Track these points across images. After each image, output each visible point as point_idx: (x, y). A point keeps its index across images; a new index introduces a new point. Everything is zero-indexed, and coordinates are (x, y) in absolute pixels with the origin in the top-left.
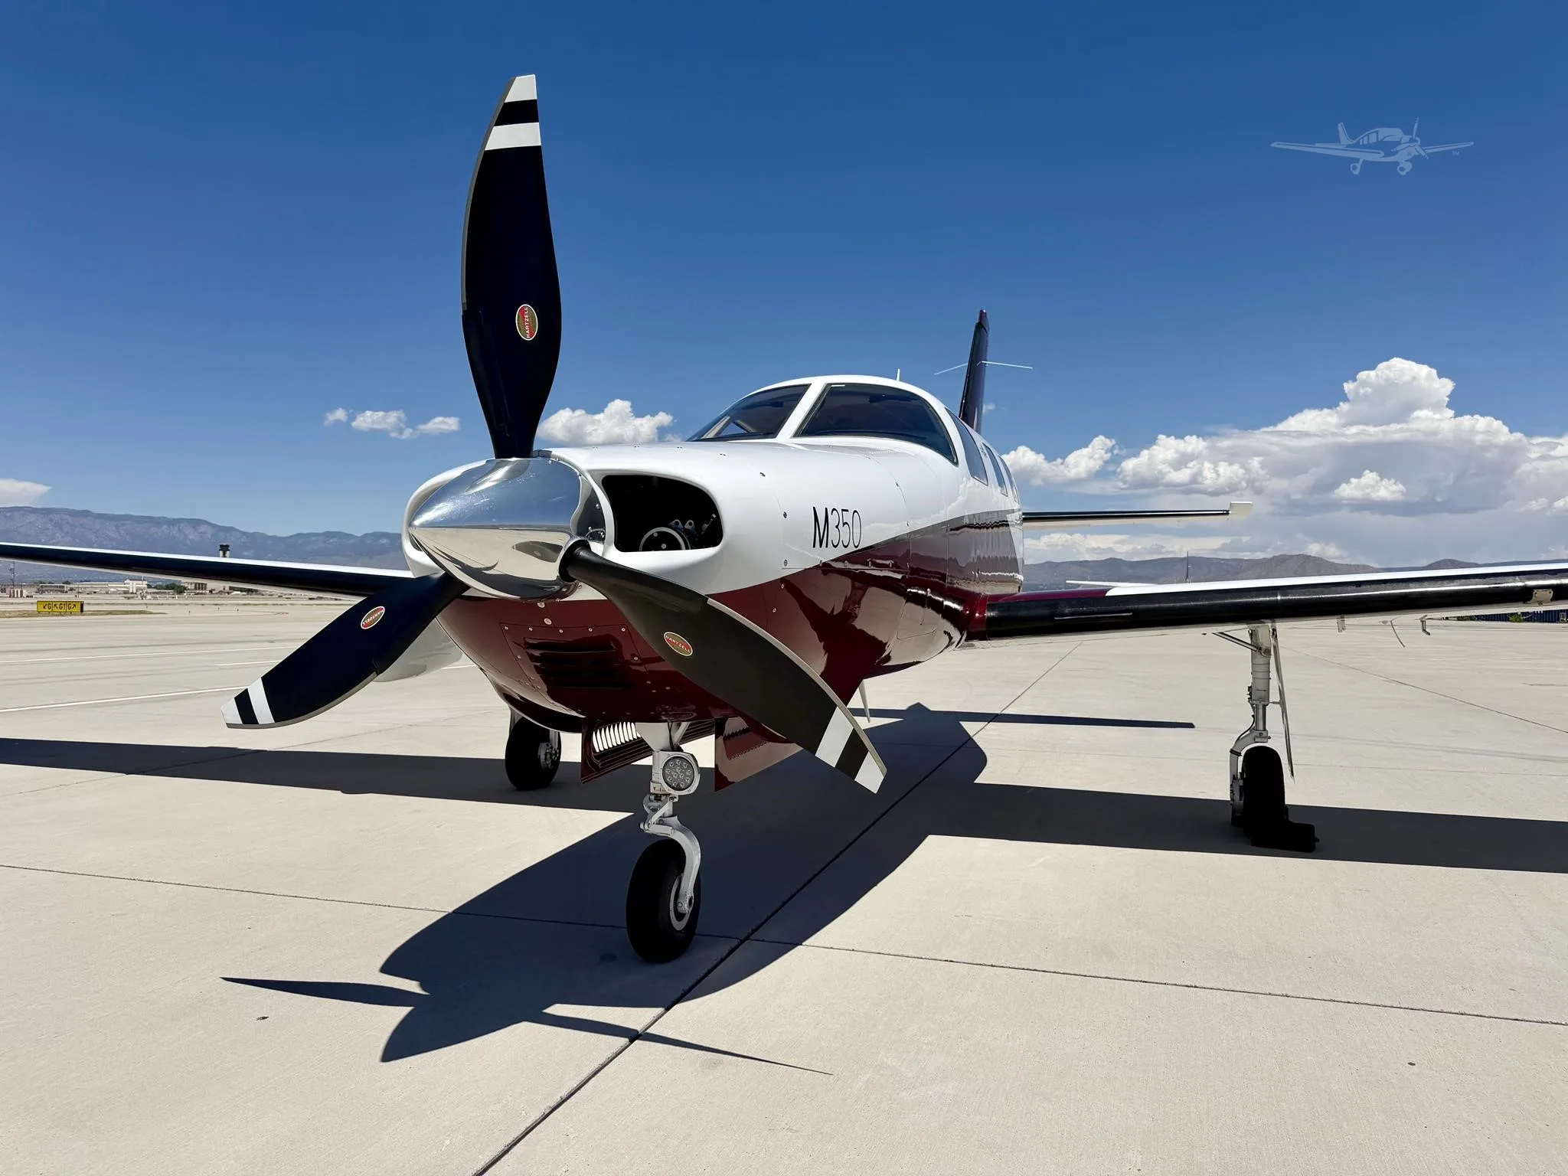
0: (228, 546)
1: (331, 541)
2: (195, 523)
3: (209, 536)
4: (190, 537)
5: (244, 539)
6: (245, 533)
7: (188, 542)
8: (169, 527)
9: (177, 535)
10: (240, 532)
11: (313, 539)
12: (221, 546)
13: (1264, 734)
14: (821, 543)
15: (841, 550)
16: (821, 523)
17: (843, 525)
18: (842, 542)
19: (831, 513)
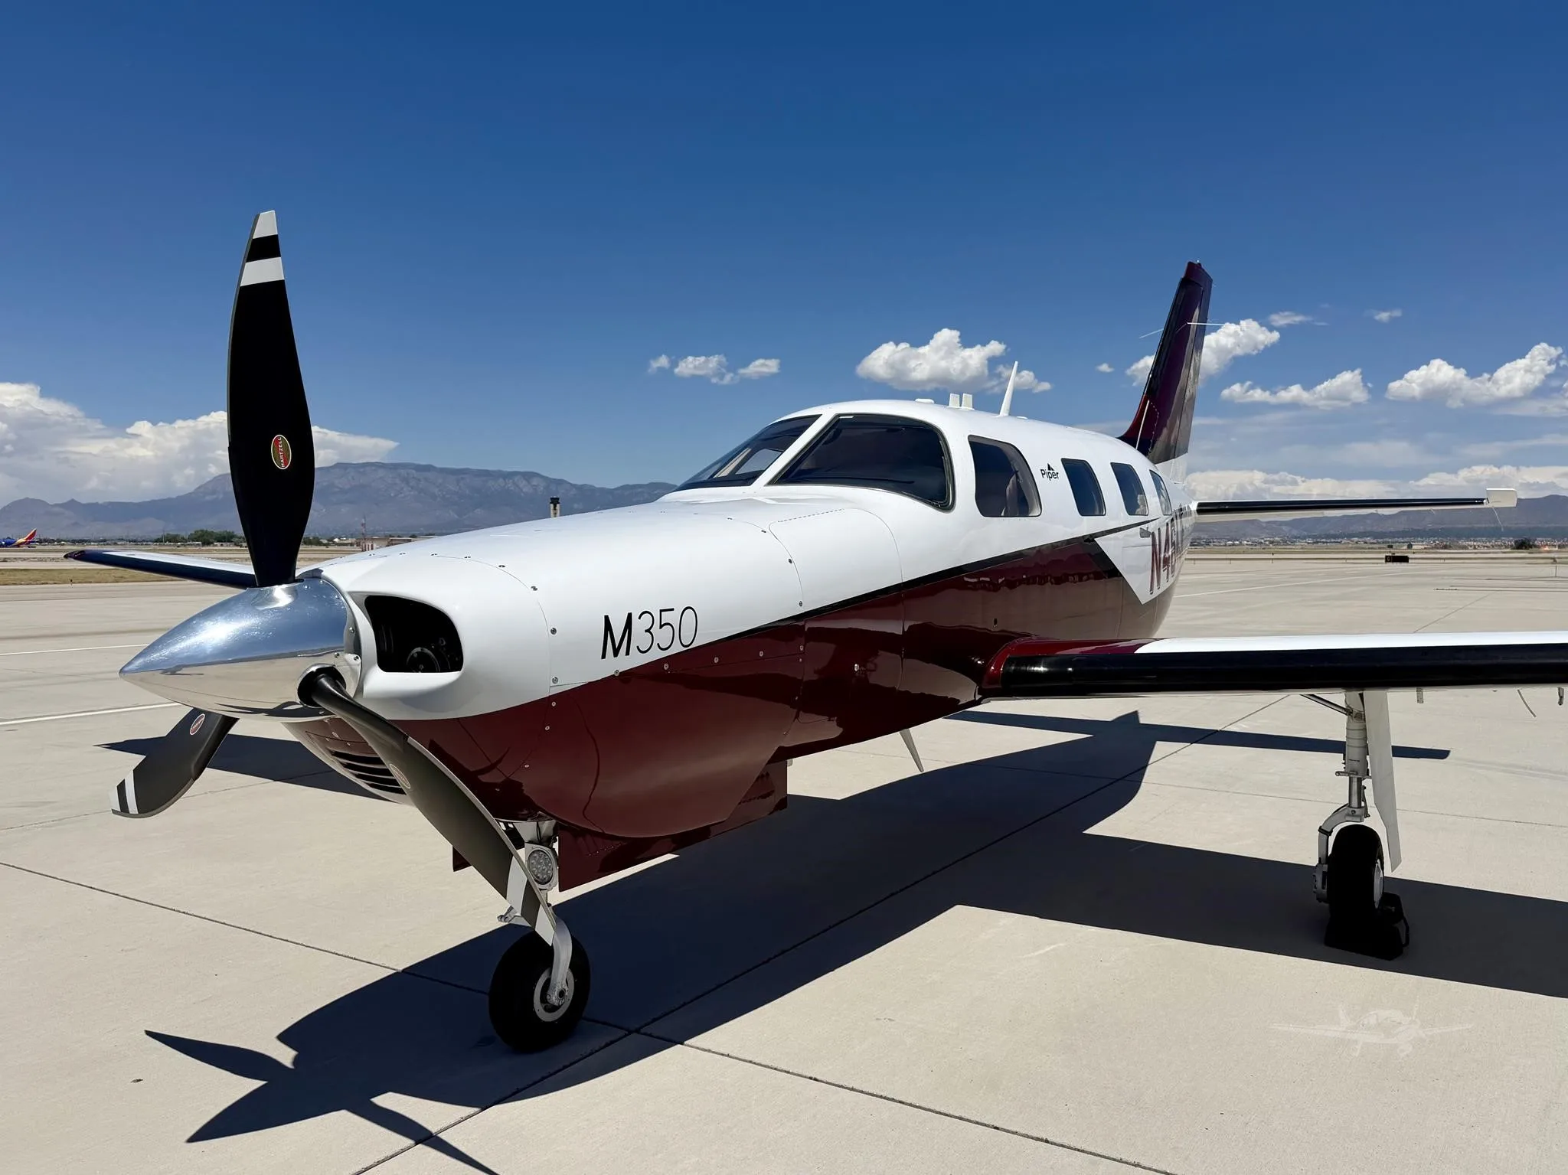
0: (558, 499)
1: (656, 492)
2: (528, 476)
3: (542, 488)
4: (524, 490)
5: (574, 491)
6: (574, 486)
7: (522, 494)
8: (504, 480)
9: (512, 488)
10: (571, 484)
11: (640, 490)
12: (552, 499)
13: (1358, 812)
14: (616, 652)
15: (656, 655)
16: (618, 629)
17: (661, 626)
18: (658, 644)
19: (640, 618)
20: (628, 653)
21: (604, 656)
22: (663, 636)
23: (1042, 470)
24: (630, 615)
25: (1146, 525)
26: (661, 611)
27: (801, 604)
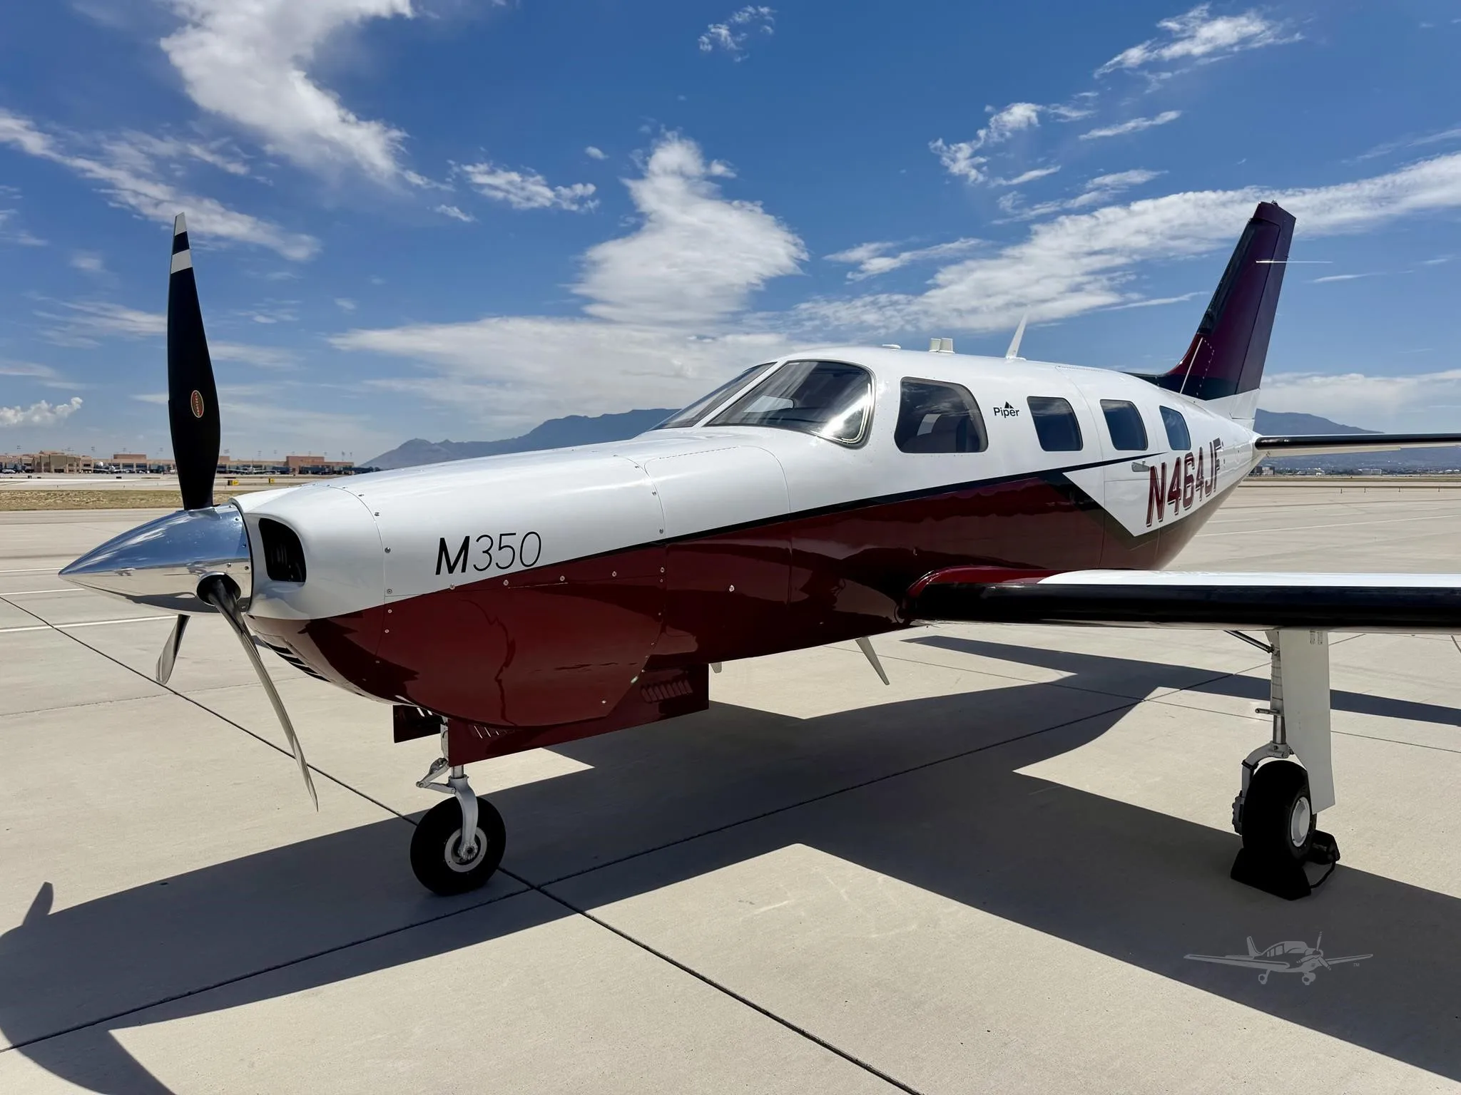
13: (1281, 748)
14: (451, 570)
15: (493, 572)
16: (453, 551)
17: (500, 548)
18: (497, 564)
19: (478, 541)
20: (464, 570)
21: (438, 572)
22: (503, 557)
23: (995, 408)
24: (467, 539)
25: (1143, 460)
26: (501, 535)
27: (661, 531)
